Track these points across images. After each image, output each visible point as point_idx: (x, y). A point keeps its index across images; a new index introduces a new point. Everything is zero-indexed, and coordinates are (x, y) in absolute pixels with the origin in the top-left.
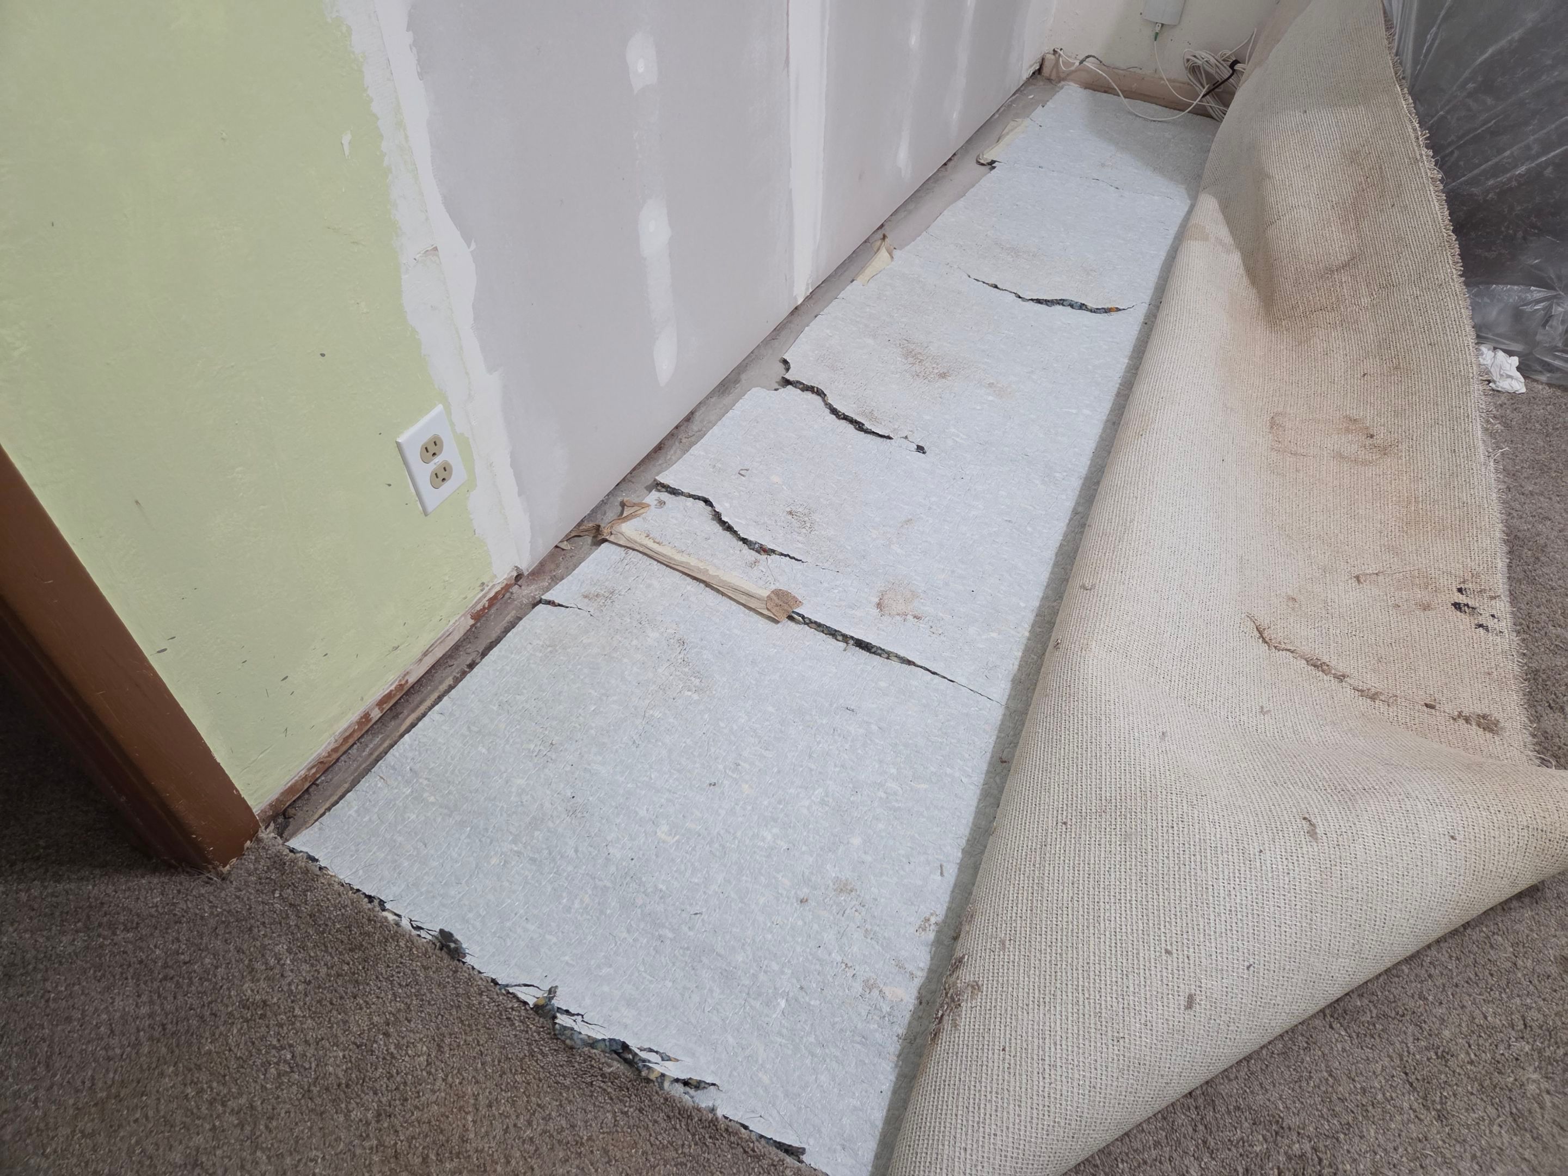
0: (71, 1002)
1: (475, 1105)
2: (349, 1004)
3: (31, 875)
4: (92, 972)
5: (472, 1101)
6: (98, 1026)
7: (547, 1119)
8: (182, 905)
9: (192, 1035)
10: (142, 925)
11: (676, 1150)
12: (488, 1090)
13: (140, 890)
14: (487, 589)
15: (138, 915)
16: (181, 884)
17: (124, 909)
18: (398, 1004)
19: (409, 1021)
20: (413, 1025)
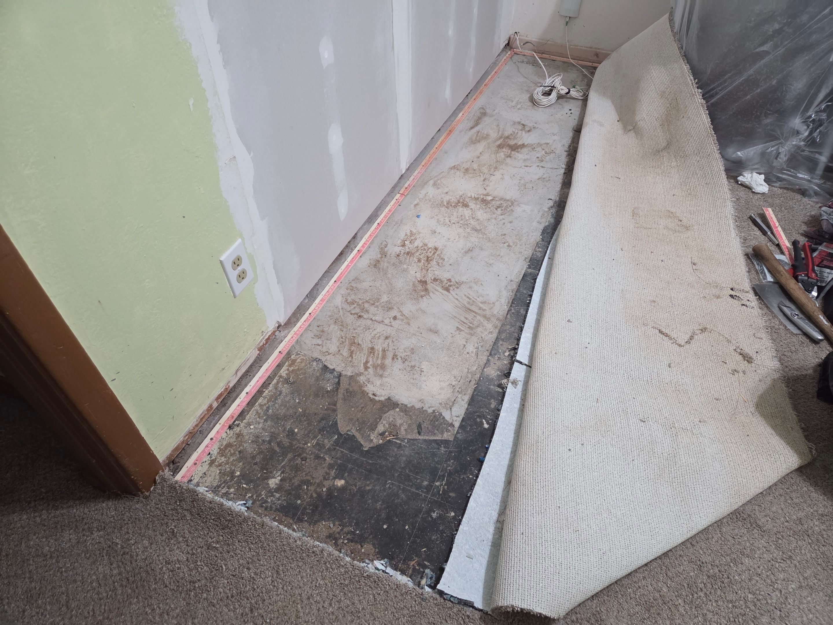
0: (75, 572)
1: (300, 599)
2: (225, 556)
3: (40, 508)
4: (83, 555)
5: (299, 598)
6: (91, 583)
7: (339, 602)
8: (127, 514)
9: (144, 581)
10: (107, 528)
11: (409, 609)
12: (306, 591)
13: (103, 509)
14: (264, 334)
15: (104, 523)
16: (125, 504)
17: (95, 520)
18: (252, 553)
19: (260, 561)
20: (262, 563)
